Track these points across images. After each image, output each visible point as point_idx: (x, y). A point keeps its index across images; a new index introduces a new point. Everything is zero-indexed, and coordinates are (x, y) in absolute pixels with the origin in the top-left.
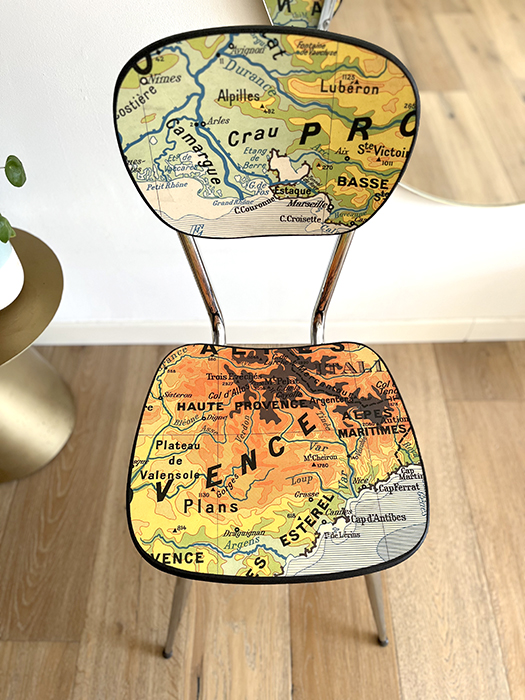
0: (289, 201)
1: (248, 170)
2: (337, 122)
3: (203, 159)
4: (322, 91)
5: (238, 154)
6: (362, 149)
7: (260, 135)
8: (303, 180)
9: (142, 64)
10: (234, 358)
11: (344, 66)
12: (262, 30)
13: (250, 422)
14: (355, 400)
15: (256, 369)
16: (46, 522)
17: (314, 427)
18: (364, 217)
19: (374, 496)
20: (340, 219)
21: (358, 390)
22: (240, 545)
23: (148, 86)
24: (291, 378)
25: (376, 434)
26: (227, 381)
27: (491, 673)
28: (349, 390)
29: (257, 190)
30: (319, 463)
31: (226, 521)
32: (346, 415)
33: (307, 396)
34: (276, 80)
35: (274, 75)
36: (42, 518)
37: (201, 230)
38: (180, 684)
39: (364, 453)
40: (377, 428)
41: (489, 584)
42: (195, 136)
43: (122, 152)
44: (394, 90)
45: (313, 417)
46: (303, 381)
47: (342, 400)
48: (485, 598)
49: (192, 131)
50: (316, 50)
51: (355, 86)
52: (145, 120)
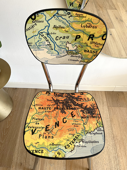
0: (71, 55)
2: (85, 35)
4: (81, 27)
6: (91, 43)
7: (64, 38)
8: (75, 50)
9: (33, 17)
10: (54, 95)
11: (88, 20)
12: (66, 10)
13: (58, 113)
14: (86, 108)
15: (60, 98)
16: (3, 134)
17: (75, 115)
18: (91, 61)
19: (90, 135)
20: (84, 61)
21: (87, 106)
22: (54, 148)
23: (35, 23)
24: (69, 101)
25: (91, 118)
26: (52, 101)
28: (84, 105)
29: (62, 52)
30: (76, 125)
31: (50, 141)
33: (73, 107)
35: (69, 22)
37: (47, 62)
39: (88, 123)
40: (92, 116)
42: (47, 37)
43: (27, 40)
44: (101, 28)
45: (75, 112)
46: (72, 103)
47: (82, 108)
50: (80, 16)
51: (90, 26)
52: (33, 32)
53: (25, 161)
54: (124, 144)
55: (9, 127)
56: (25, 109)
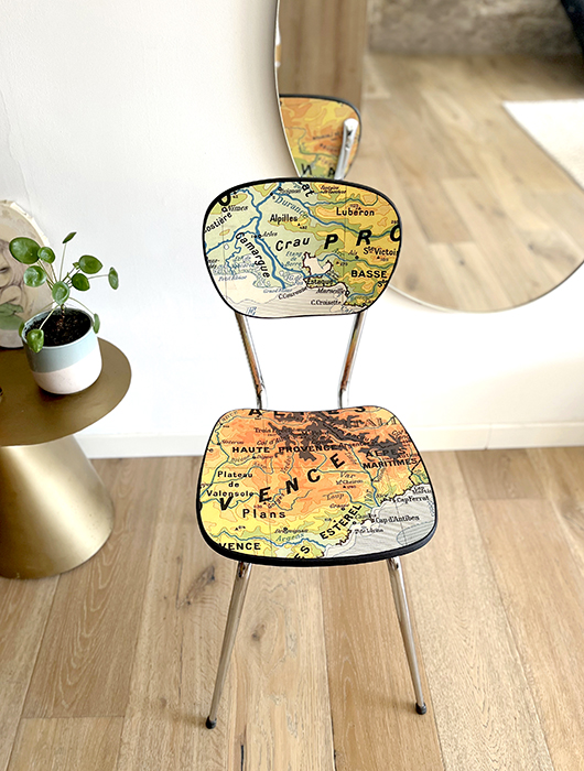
0: (317, 289)
1: (289, 267)
2: (349, 234)
3: (258, 259)
4: (337, 214)
5: (282, 256)
6: (366, 251)
7: (297, 243)
8: (328, 273)
9: (225, 200)
10: (276, 418)
11: (351, 199)
12: (300, 180)
13: (291, 460)
14: (375, 444)
15: (294, 425)
16: (88, 611)
17: (343, 462)
18: (372, 299)
19: (393, 505)
20: (354, 301)
21: (378, 437)
22: (289, 539)
23: (227, 213)
24: (323, 431)
25: (393, 465)
26: (271, 433)
27: (530, 738)
28: (370, 437)
29: (294, 281)
30: (349, 486)
31: (276, 523)
32: (368, 454)
33: (336, 442)
34: (307, 208)
35: (306, 205)
36: (85, 608)
37: (253, 311)
38: (224, 752)
39: (384, 478)
40: (393, 461)
41: (522, 658)
42: (254, 244)
43: (205, 254)
44: (383, 213)
45: (342, 455)
46: (333, 433)
47: (365, 444)
48: (519, 671)
49: (252, 241)
50: (333, 190)
51: (358, 211)
52: (222, 234)
53: (175, 693)
54: (544, 619)
55: (109, 584)
56: (159, 525)
